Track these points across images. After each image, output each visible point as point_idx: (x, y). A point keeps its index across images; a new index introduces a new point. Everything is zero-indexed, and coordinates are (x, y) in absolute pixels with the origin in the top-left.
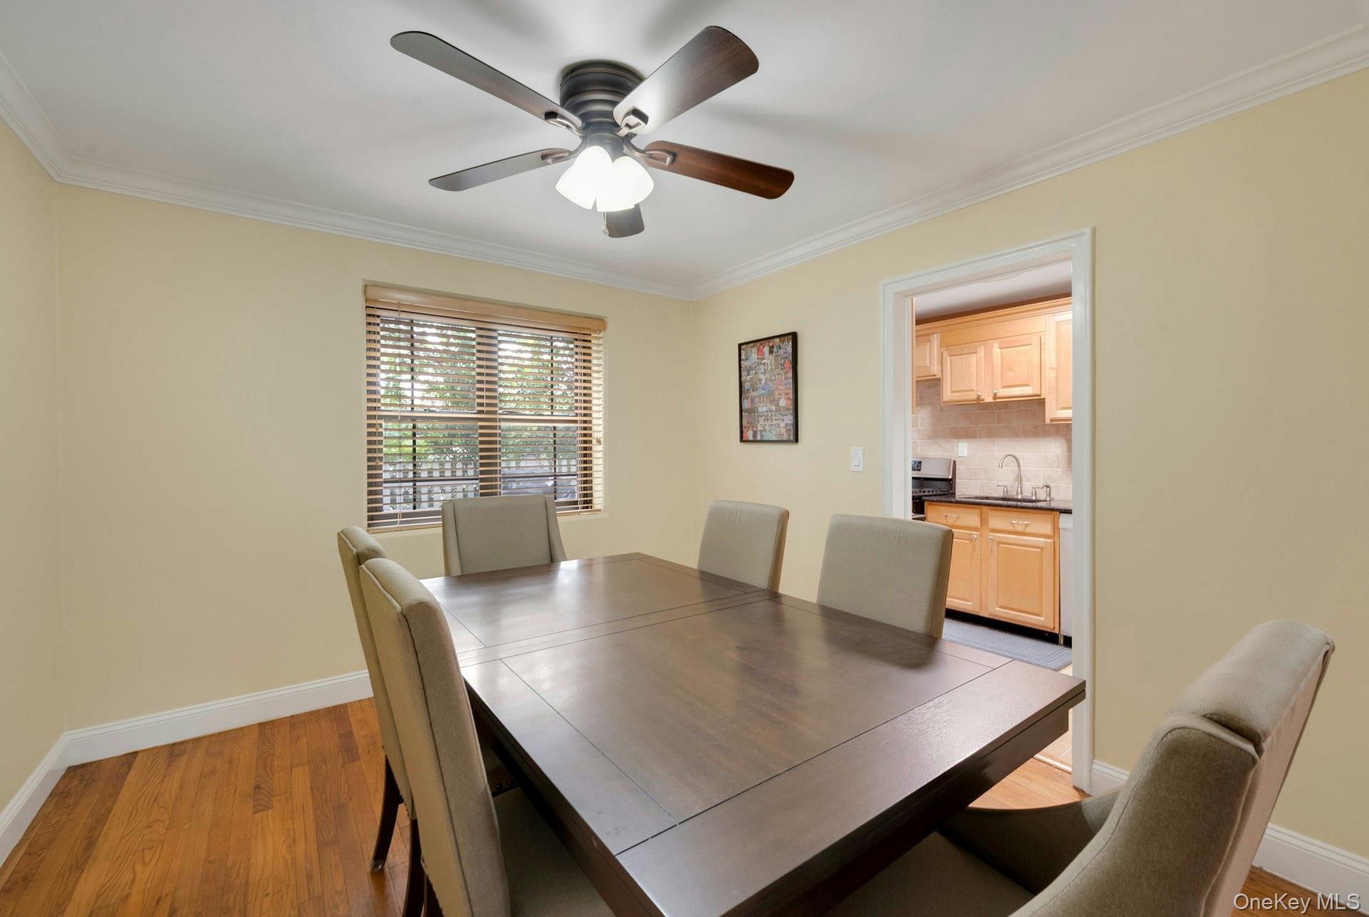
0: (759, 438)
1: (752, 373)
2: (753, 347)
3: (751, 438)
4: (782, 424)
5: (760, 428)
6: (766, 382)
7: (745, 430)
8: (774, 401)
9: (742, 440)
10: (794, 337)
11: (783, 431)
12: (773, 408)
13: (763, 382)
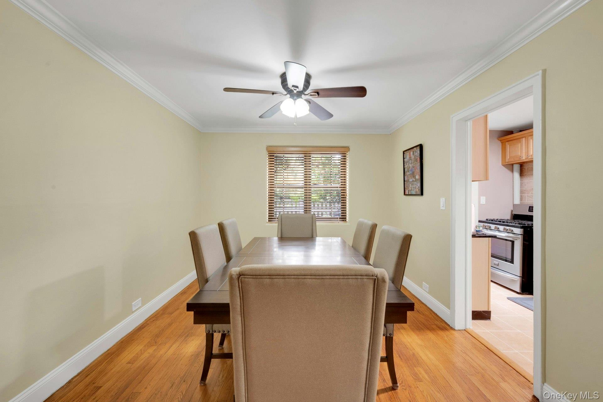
0: (410, 194)
1: (407, 164)
2: (408, 152)
3: (407, 194)
4: (417, 187)
5: (410, 189)
6: (412, 168)
7: (406, 190)
8: (414, 177)
9: (405, 194)
10: (421, 147)
11: (417, 190)
12: (414, 179)
13: (411, 168)
